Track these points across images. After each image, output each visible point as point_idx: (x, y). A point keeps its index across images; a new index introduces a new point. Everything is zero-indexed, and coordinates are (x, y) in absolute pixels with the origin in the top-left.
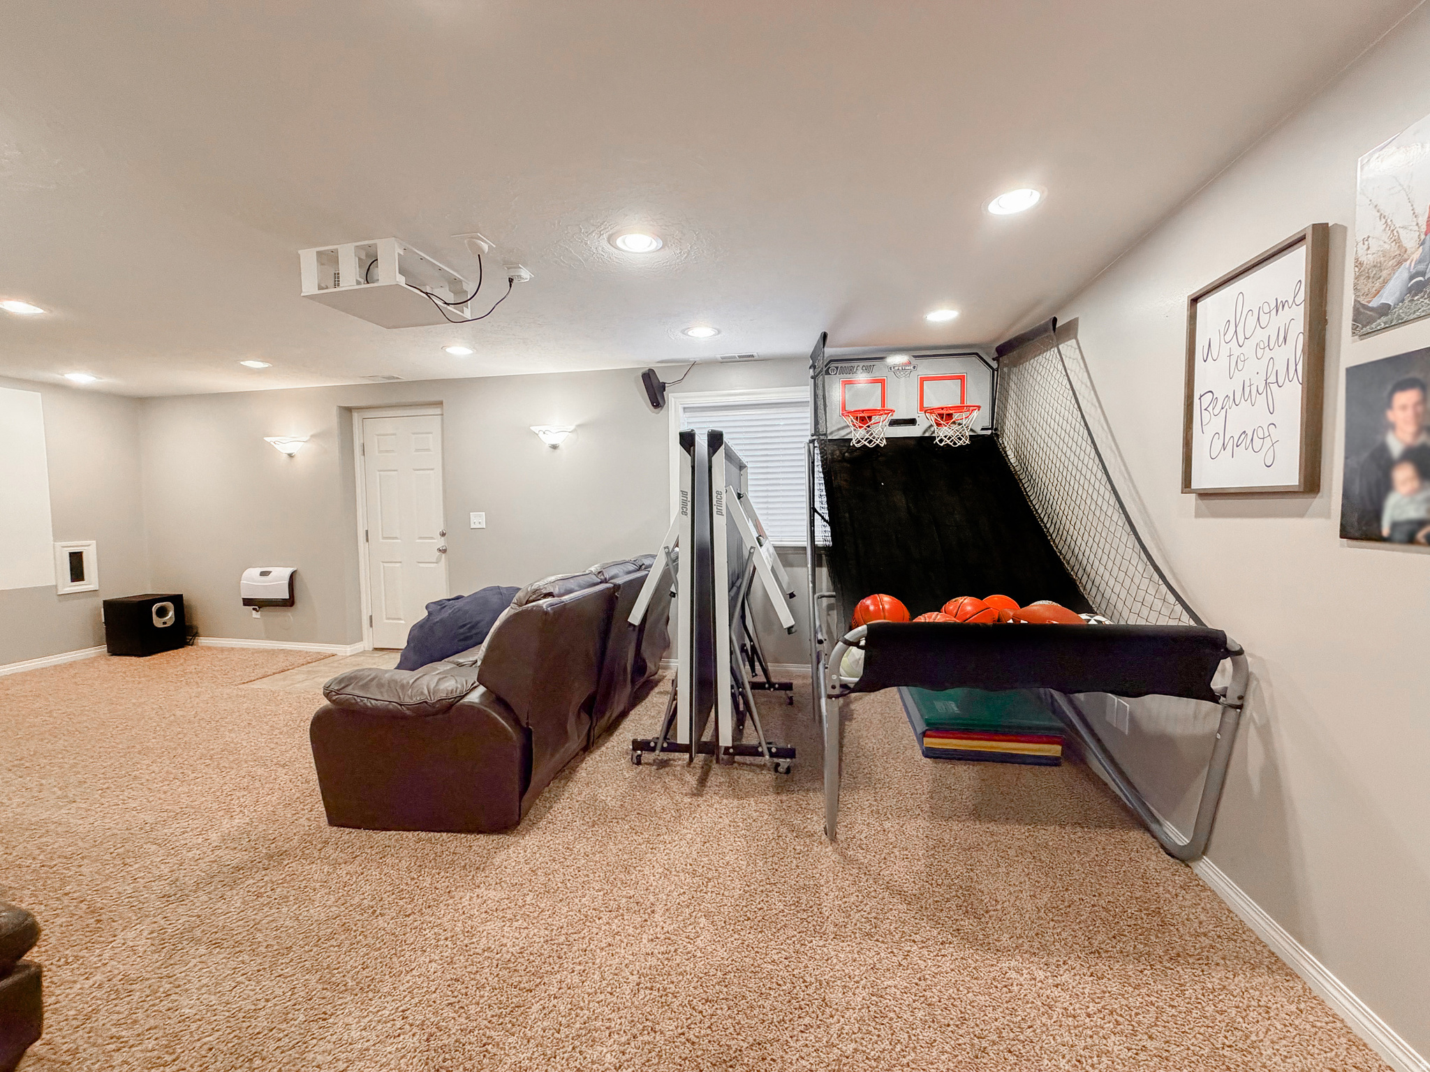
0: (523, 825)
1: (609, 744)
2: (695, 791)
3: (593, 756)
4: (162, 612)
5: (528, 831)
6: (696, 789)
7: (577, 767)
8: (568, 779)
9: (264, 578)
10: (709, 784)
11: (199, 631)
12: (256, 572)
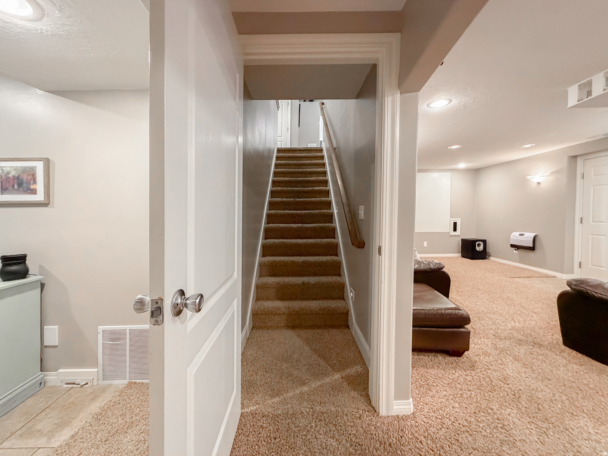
4: (479, 245)
9: (521, 237)
11: (491, 254)
12: (517, 234)
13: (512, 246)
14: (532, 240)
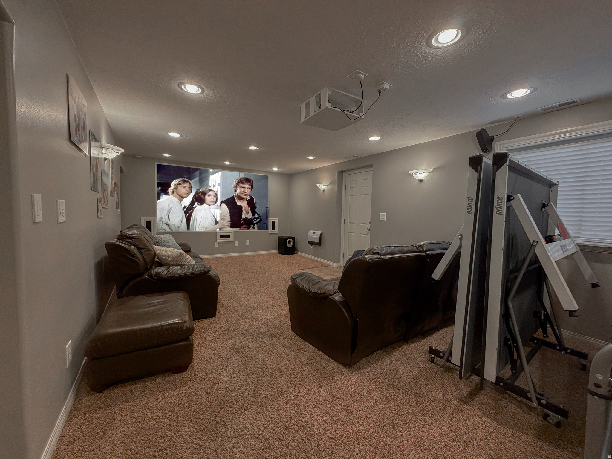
0: (355, 367)
1: (420, 343)
2: (463, 399)
3: (408, 346)
4: (290, 242)
5: (355, 371)
6: (466, 397)
7: (396, 348)
8: (388, 353)
9: (314, 234)
10: (476, 399)
11: (299, 250)
12: (311, 232)
13: (309, 242)
14: (319, 236)
